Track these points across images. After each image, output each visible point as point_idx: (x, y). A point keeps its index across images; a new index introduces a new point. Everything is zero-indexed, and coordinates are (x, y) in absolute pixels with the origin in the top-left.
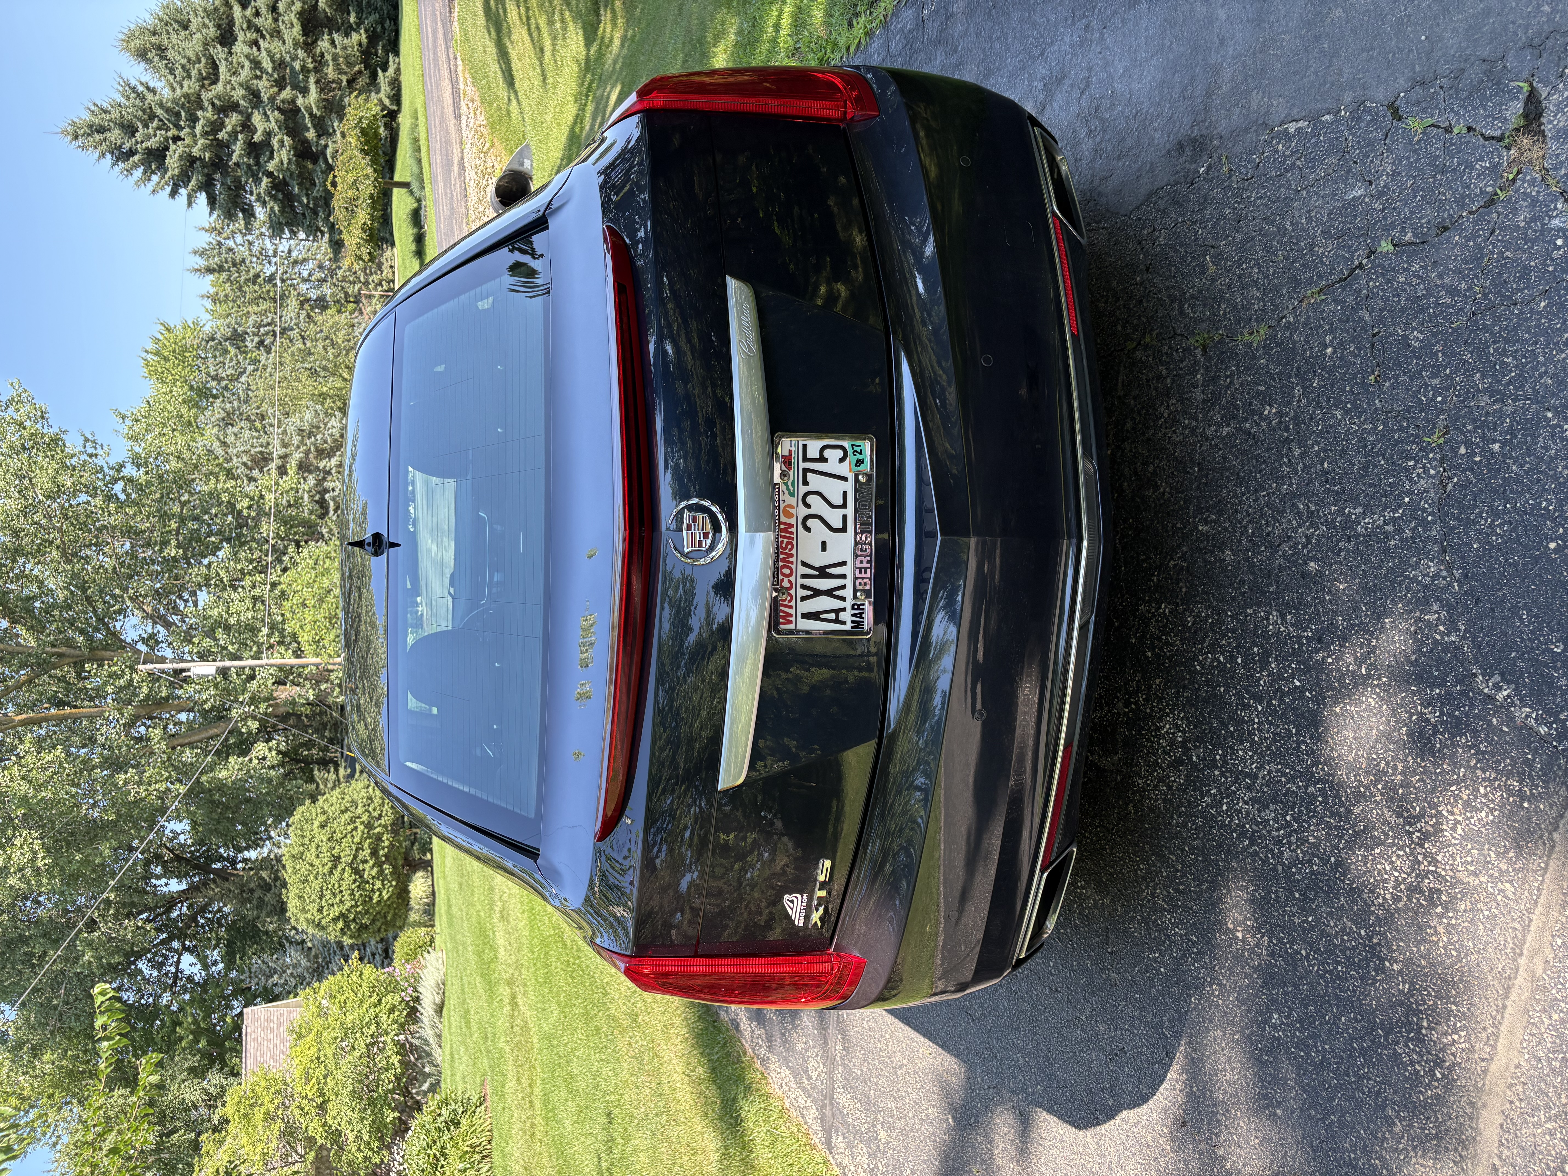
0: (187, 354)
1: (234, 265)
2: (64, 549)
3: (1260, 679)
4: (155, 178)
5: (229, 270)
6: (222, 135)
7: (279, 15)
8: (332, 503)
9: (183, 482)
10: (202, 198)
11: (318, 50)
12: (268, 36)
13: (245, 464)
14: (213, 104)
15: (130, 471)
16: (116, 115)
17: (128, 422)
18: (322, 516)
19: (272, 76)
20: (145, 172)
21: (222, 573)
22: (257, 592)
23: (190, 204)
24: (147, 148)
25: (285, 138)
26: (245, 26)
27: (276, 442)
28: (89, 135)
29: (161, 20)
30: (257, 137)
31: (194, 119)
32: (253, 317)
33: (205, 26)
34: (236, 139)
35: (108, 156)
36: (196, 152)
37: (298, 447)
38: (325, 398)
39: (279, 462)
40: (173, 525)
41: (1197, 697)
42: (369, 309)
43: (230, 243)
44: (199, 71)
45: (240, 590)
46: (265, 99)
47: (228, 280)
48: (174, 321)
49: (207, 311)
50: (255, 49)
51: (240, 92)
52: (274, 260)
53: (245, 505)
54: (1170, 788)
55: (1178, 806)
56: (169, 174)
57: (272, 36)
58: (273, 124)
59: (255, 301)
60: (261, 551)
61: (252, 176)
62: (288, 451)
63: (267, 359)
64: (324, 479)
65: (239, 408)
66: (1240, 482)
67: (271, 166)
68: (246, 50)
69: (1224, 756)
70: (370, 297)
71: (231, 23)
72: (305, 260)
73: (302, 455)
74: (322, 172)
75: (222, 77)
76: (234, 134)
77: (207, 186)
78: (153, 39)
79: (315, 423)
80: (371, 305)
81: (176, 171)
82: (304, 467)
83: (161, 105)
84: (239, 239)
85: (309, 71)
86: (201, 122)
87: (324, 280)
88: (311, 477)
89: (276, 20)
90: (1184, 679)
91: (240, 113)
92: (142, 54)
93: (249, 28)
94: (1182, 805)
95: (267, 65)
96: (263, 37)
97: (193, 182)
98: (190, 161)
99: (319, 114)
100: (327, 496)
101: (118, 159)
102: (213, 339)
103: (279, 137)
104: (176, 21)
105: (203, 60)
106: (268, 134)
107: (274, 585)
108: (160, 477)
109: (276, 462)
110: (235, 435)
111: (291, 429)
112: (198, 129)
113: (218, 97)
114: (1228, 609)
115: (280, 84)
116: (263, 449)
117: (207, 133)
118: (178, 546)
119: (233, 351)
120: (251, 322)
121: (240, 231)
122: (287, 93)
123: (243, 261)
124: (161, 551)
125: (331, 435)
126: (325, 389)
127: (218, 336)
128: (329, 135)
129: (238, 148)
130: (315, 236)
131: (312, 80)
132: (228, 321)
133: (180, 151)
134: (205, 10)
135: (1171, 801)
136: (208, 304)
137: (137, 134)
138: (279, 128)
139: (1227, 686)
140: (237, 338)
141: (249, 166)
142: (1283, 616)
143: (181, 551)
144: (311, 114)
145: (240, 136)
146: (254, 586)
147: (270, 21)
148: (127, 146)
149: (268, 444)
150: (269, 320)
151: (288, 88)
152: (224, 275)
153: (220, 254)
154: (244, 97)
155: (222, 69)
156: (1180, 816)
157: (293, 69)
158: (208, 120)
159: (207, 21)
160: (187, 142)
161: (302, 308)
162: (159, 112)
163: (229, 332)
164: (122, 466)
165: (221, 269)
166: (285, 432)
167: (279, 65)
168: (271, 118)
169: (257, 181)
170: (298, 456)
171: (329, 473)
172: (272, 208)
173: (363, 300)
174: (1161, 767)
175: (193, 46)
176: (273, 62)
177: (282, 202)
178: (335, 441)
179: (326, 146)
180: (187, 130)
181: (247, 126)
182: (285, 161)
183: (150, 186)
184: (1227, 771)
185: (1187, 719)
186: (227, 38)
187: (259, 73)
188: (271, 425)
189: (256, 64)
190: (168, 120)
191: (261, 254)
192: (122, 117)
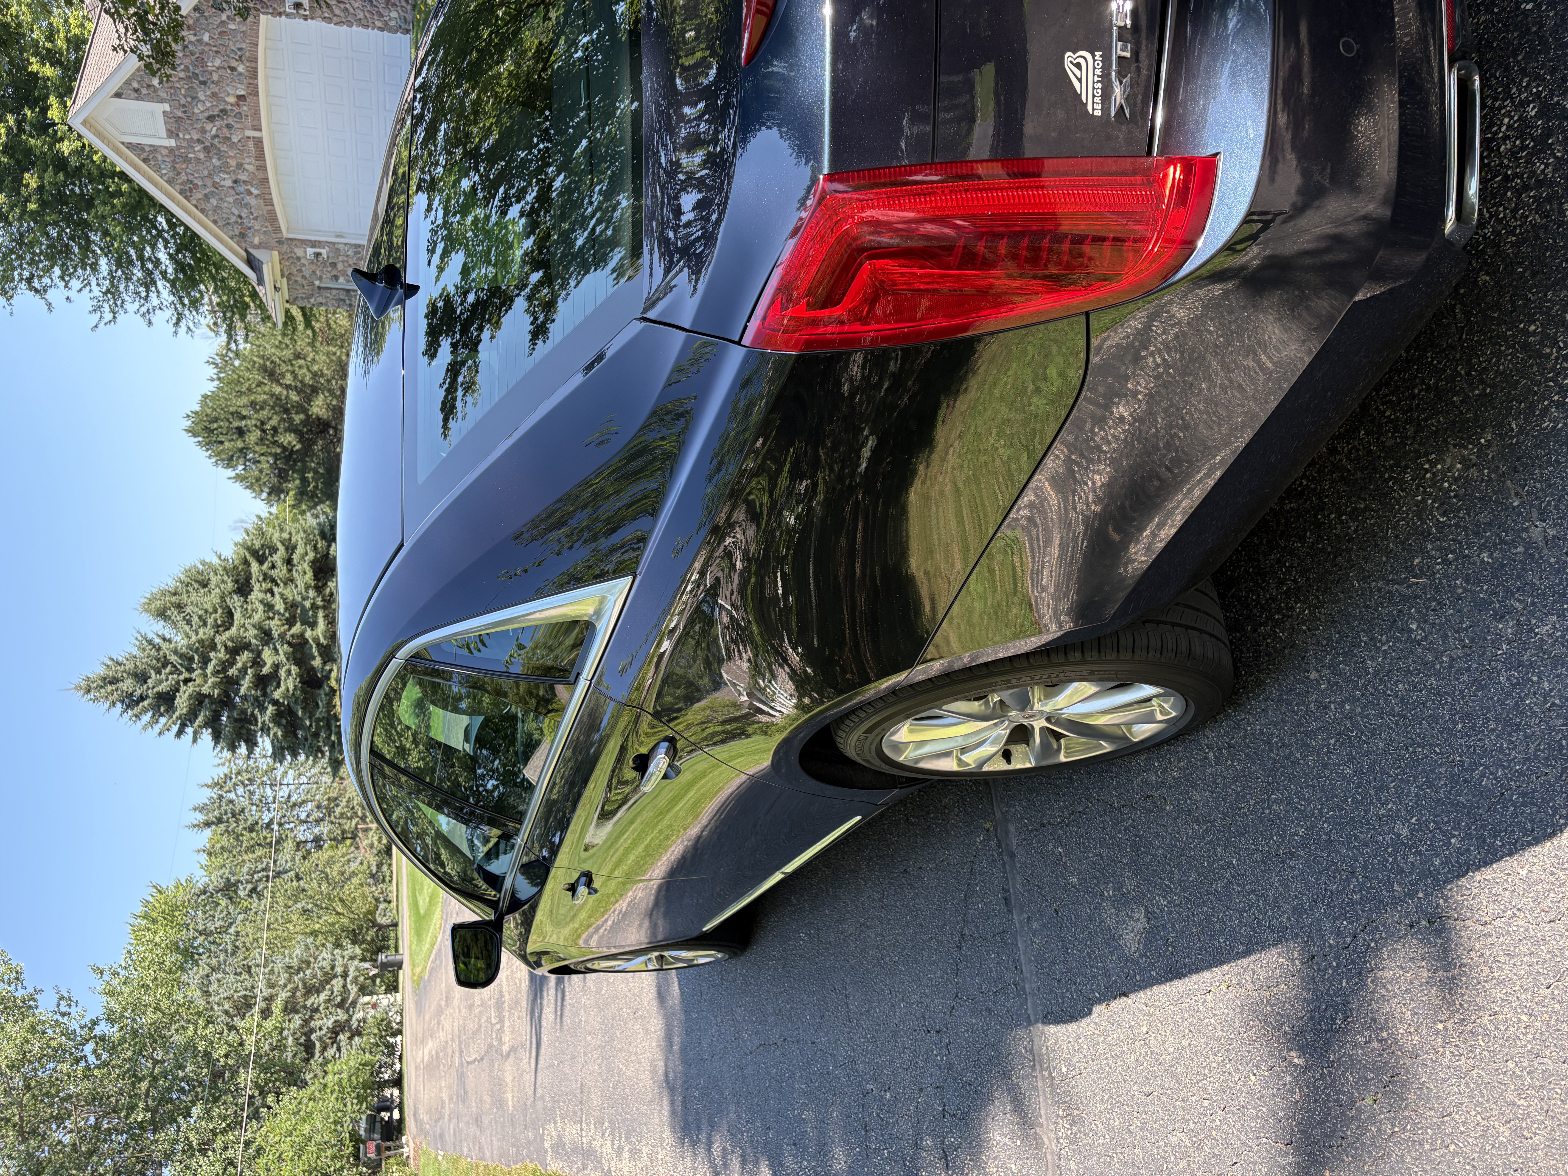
0: (176, 913)
1: (234, 815)
2: (21, 1127)
4: (163, 720)
5: (228, 821)
6: (232, 672)
7: (293, 566)
8: (318, 1044)
9: (157, 1036)
10: (207, 736)
11: (328, 590)
12: (282, 585)
13: (226, 1012)
14: (226, 646)
15: (103, 1028)
16: (130, 666)
17: (107, 977)
18: (306, 1061)
19: (283, 615)
20: (154, 715)
21: (192, 1136)
22: (230, 1153)
23: (195, 740)
24: (158, 693)
25: (293, 667)
26: (261, 579)
27: (261, 984)
28: (101, 687)
29: (181, 582)
30: (266, 670)
31: (206, 660)
32: (248, 865)
33: (223, 581)
34: (246, 673)
35: (119, 705)
36: (205, 690)
37: (285, 986)
38: (316, 936)
39: (263, 1005)
40: (144, 1085)
41: (1541, 39)
42: (366, 842)
43: (232, 796)
44: (216, 620)
45: (210, 1153)
46: (276, 636)
47: (227, 831)
48: (167, 883)
49: (202, 867)
50: (269, 595)
51: (253, 632)
52: (273, 806)
53: (222, 1053)
56: (177, 714)
57: (285, 584)
58: (282, 656)
59: (251, 849)
60: (236, 1105)
61: (258, 707)
62: (274, 991)
63: (259, 905)
64: (311, 1018)
65: (225, 961)
67: (277, 695)
68: (261, 596)
70: (366, 830)
71: (249, 577)
72: (304, 802)
73: (289, 994)
74: (326, 695)
75: (236, 622)
76: (243, 671)
77: (213, 723)
78: (173, 599)
79: (305, 958)
80: (367, 838)
81: (185, 711)
82: (290, 1008)
83: (176, 652)
84: (240, 790)
85: (318, 608)
86: (213, 663)
87: (322, 820)
88: (297, 1017)
89: (290, 571)
91: (252, 651)
92: (162, 614)
93: (264, 580)
95: (280, 606)
96: (277, 585)
97: (200, 719)
98: (199, 700)
99: (325, 643)
100: (313, 1037)
101: (128, 707)
102: (205, 892)
103: (287, 667)
104: (196, 581)
105: (220, 611)
106: (277, 667)
107: (247, 1144)
108: (135, 1033)
109: (260, 1005)
110: (219, 981)
111: (279, 967)
112: (210, 668)
113: (231, 639)
115: (291, 622)
116: (247, 993)
117: (218, 672)
118: (147, 1109)
119: (224, 902)
120: (245, 870)
121: (242, 783)
122: (297, 629)
123: (243, 810)
124: (127, 1117)
125: (322, 968)
126: (317, 926)
127: (211, 888)
128: (334, 660)
129: (246, 684)
130: (316, 757)
131: (321, 614)
132: (222, 872)
133: (190, 691)
134: (225, 569)
136: (204, 858)
137: (149, 681)
138: (288, 659)
140: (229, 888)
141: (256, 699)
143: (149, 1115)
144: (319, 645)
145: (249, 671)
146: (226, 1148)
147: (285, 571)
148: (138, 692)
149: (253, 987)
150: (264, 866)
151: (298, 624)
152: (222, 827)
153: (220, 806)
154: (255, 637)
155: (237, 615)
157: (303, 607)
158: (220, 660)
159: (225, 578)
160: (198, 682)
161: (298, 850)
162: (173, 658)
163: (222, 883)
164: (95, 1023)
165: (220, 821)
166: (272, 972)
167: (292, 606)
168: (281, 652)
169: (263, 709)
170: (284, 995)
171: (317, 1010)
172: (275, 734)
173: (360, 835)
175: (211, 599)
176: (285, 603)
177: (285, 727)
178: (326, 974)
179: (331, 670)
180: (199, 671)
181: (257, 662)
182: (291, 688)
183: (157, 728)
185: (1537, 77)
186: (243, 588)
187: (271, 615)
188: (258, 966)
189: (269, 607)
190: (181, 665)
191: (261, 801)
192: (136, 667)
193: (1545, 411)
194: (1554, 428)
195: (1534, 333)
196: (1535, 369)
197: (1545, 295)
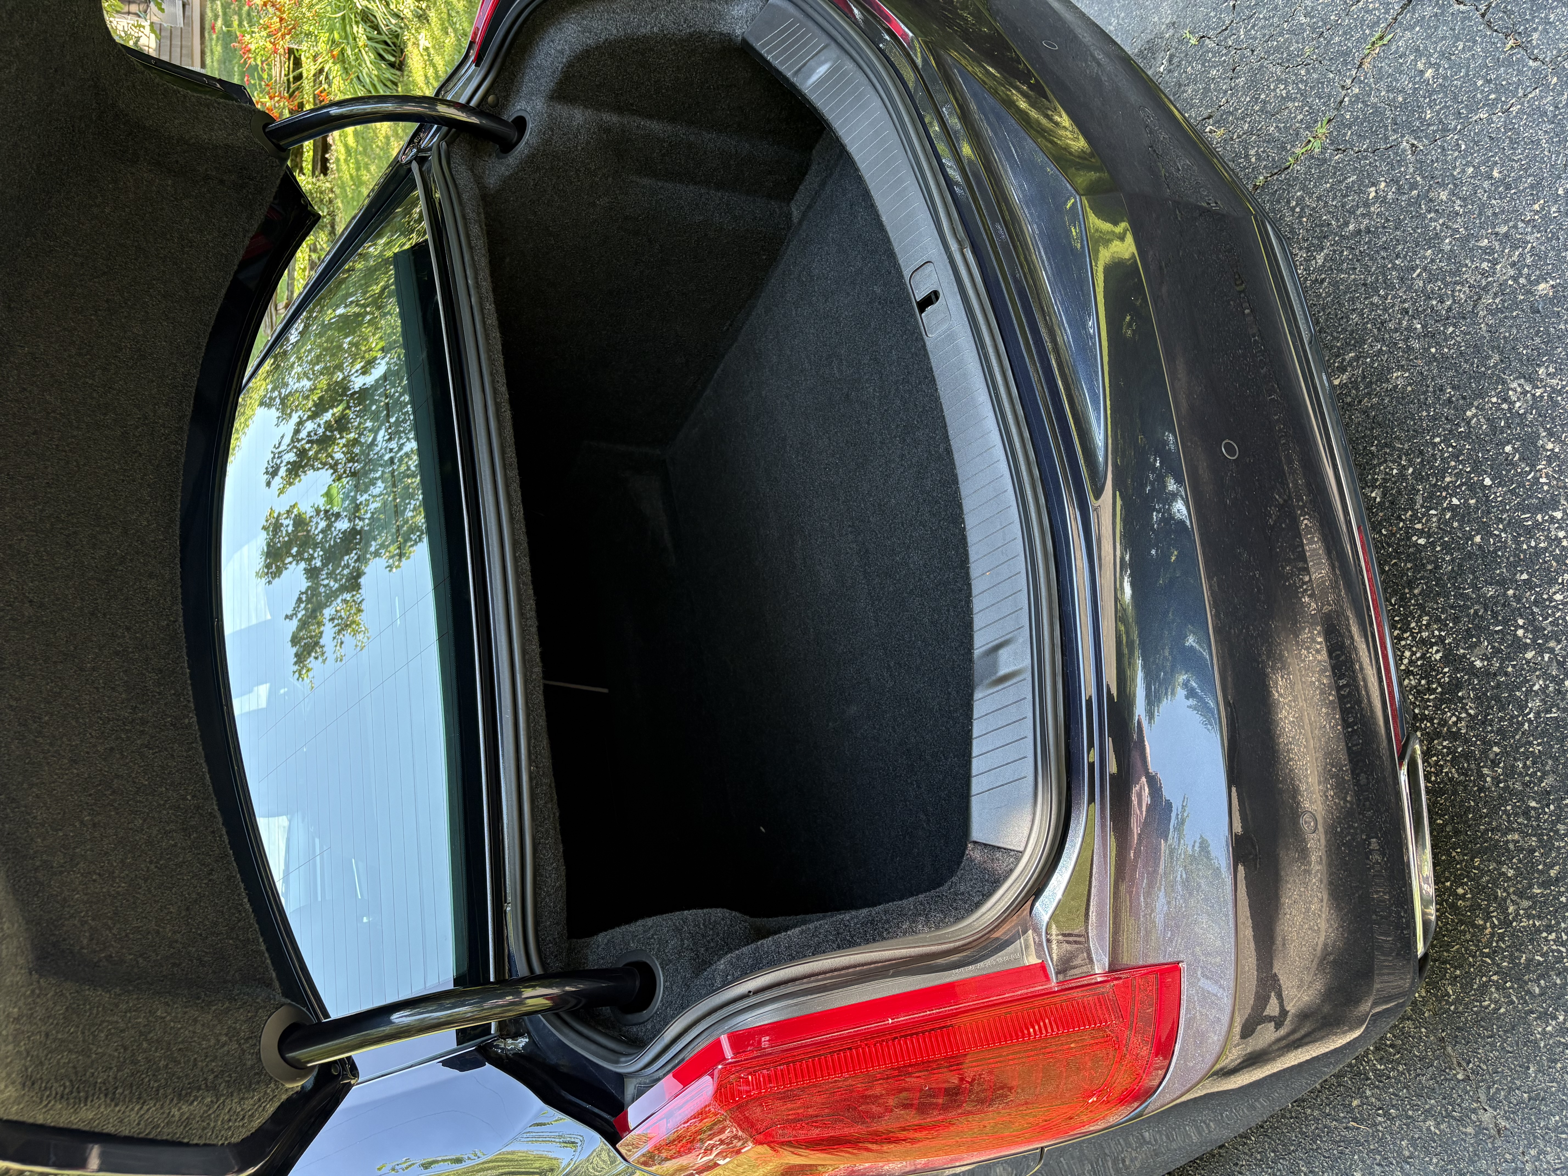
3: (1536, 479)
41: (1438, 580)
54: (1454, 736)
55: (1484, 752)
66: (1371, 289)
69: (1531, 621)
90: (1403, 573)
94: (1488, 744)
114: (1433, 437)
135: (1467, 756)
139: (1485, 530)
142: (1531, 379)
156: (1495, 764)
174: (1424, 718)
184: (1547, 639)
185: (1438, 620)
193: (1484, 987)
194: (1496, 1010)
195: (1463, 897)
196: (1468, 937)
197: (1472, 860)
